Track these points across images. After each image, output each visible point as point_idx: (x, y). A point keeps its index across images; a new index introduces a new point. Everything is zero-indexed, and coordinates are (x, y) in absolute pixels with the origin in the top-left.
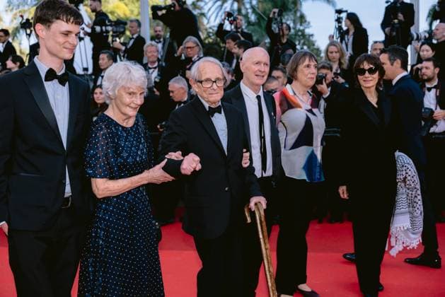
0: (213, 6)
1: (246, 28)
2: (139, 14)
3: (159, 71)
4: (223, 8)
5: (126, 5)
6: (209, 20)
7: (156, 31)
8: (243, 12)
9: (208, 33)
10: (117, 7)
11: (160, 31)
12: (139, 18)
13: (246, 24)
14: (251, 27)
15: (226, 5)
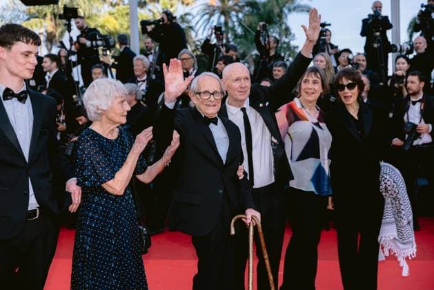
0: (200, 19)
1: (233, 40)
2: (128, 28)
3: (147, 84)
4: (211, 21)
5: (116, 19)
6: (197, 34)
7: (145, 43)
8: (230, 25)
9: (196, 46)
10: (108, 21)
11: (148, 43)
12: (129, 31)
13: (233, 37)
14: (238, 40)
15: (213, 18)
